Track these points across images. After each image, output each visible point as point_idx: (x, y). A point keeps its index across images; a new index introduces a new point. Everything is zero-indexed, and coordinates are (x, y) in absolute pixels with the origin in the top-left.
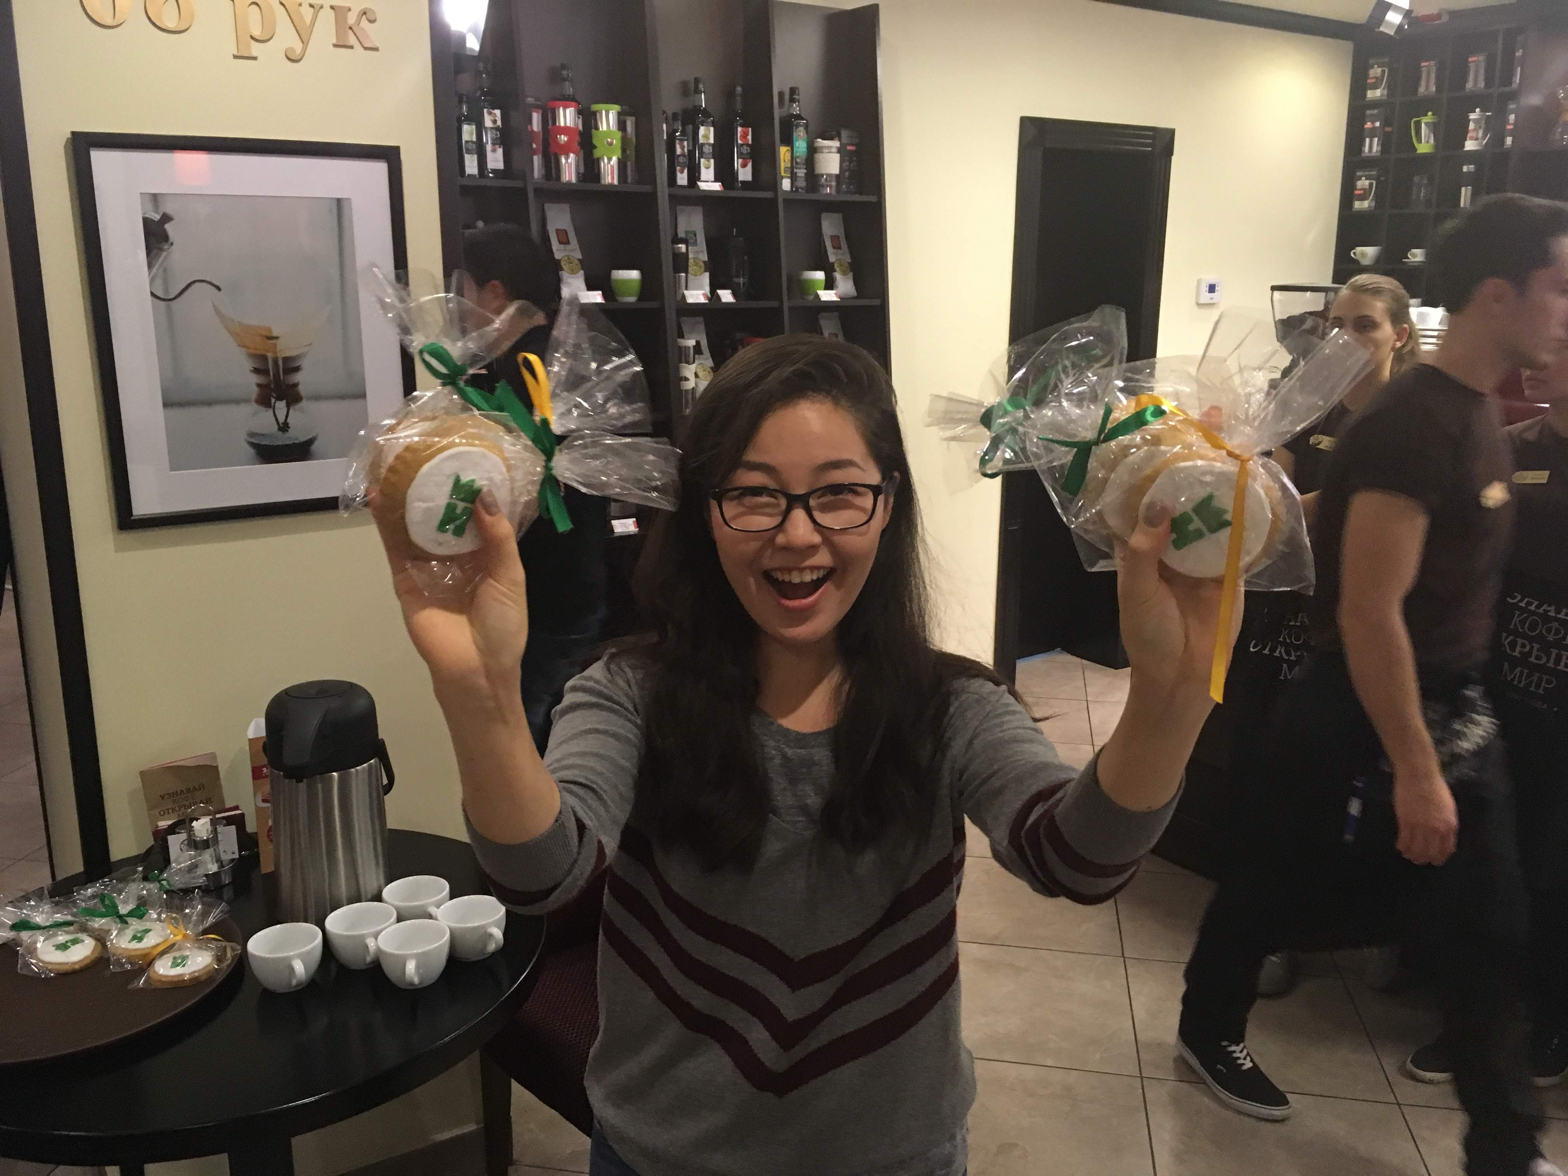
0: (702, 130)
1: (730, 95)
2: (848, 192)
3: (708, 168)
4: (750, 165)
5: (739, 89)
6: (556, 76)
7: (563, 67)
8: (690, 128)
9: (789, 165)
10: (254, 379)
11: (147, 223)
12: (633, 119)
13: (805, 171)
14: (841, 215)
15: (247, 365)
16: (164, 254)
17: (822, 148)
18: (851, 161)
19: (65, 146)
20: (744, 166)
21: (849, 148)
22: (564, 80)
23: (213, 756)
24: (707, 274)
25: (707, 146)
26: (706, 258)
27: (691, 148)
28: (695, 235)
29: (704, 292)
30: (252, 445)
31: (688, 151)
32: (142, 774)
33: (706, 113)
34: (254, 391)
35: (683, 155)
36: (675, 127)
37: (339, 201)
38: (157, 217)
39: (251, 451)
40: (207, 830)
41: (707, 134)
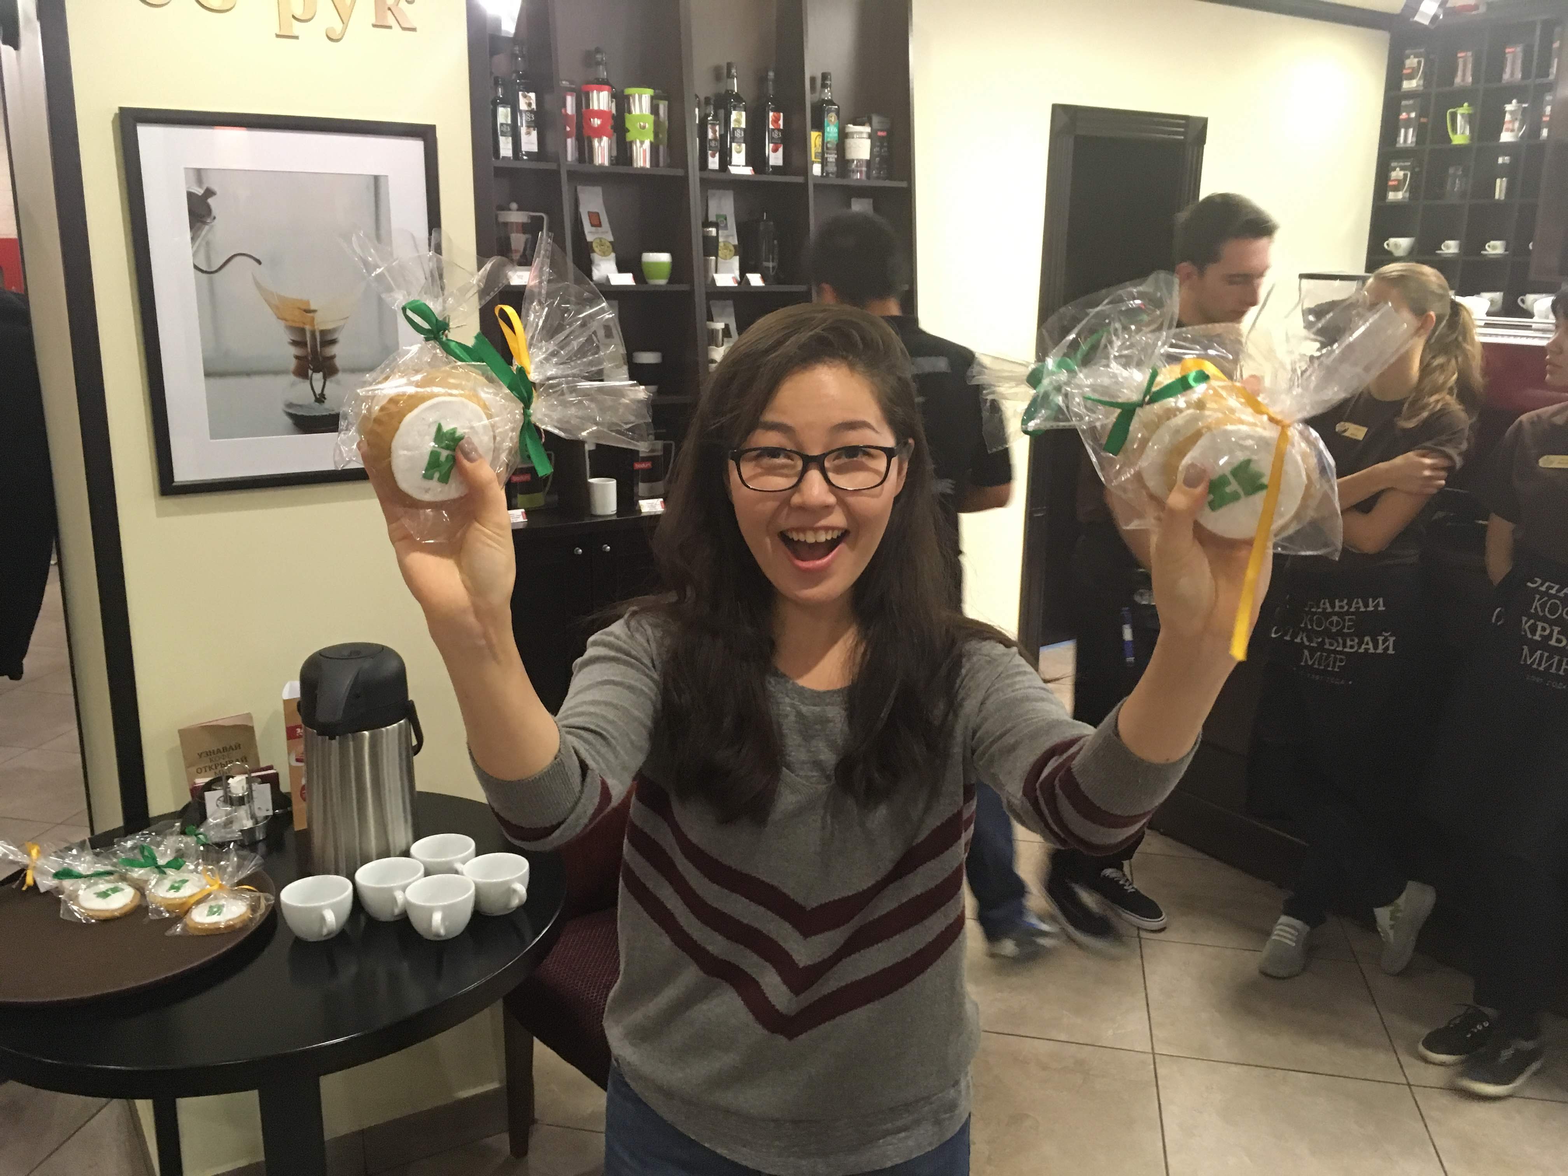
0: (734, 115)
1: (762, 80)
2: (878, 178)
3: (739, 152)
4: (781, 150)
5: (771, 74)
6: (590, 59)
7: (598, 51)
8: (722, 112)
9: (820, 150)
10: (293, 351)
11: (190, 196)
12: (666, 103)
13: (836, 156)
14: (871, 201)
15: (286, 337)
16: (207, 227)
17: (853, 133)
18: (881, 147)
19: (113, 122)
20: (775, 150)
21: (880, 134)
22: (598, 63)
23: (249, 716)
24: (737, 258)
25: (738, 131)
26: (736, 243)
27: (723, 132)
28: (726, 219)
29: (733, 275)
30: (291, 415)
31: (721, 135)
32: (180, 731)
33: (738, 98)
34: (292, 364)
35: (715, 139)
36: (708, 112)
37: (376, 178)
38: (200, 191)
39: (288, 421)
40: (243, 787)
41: (738, 119)
